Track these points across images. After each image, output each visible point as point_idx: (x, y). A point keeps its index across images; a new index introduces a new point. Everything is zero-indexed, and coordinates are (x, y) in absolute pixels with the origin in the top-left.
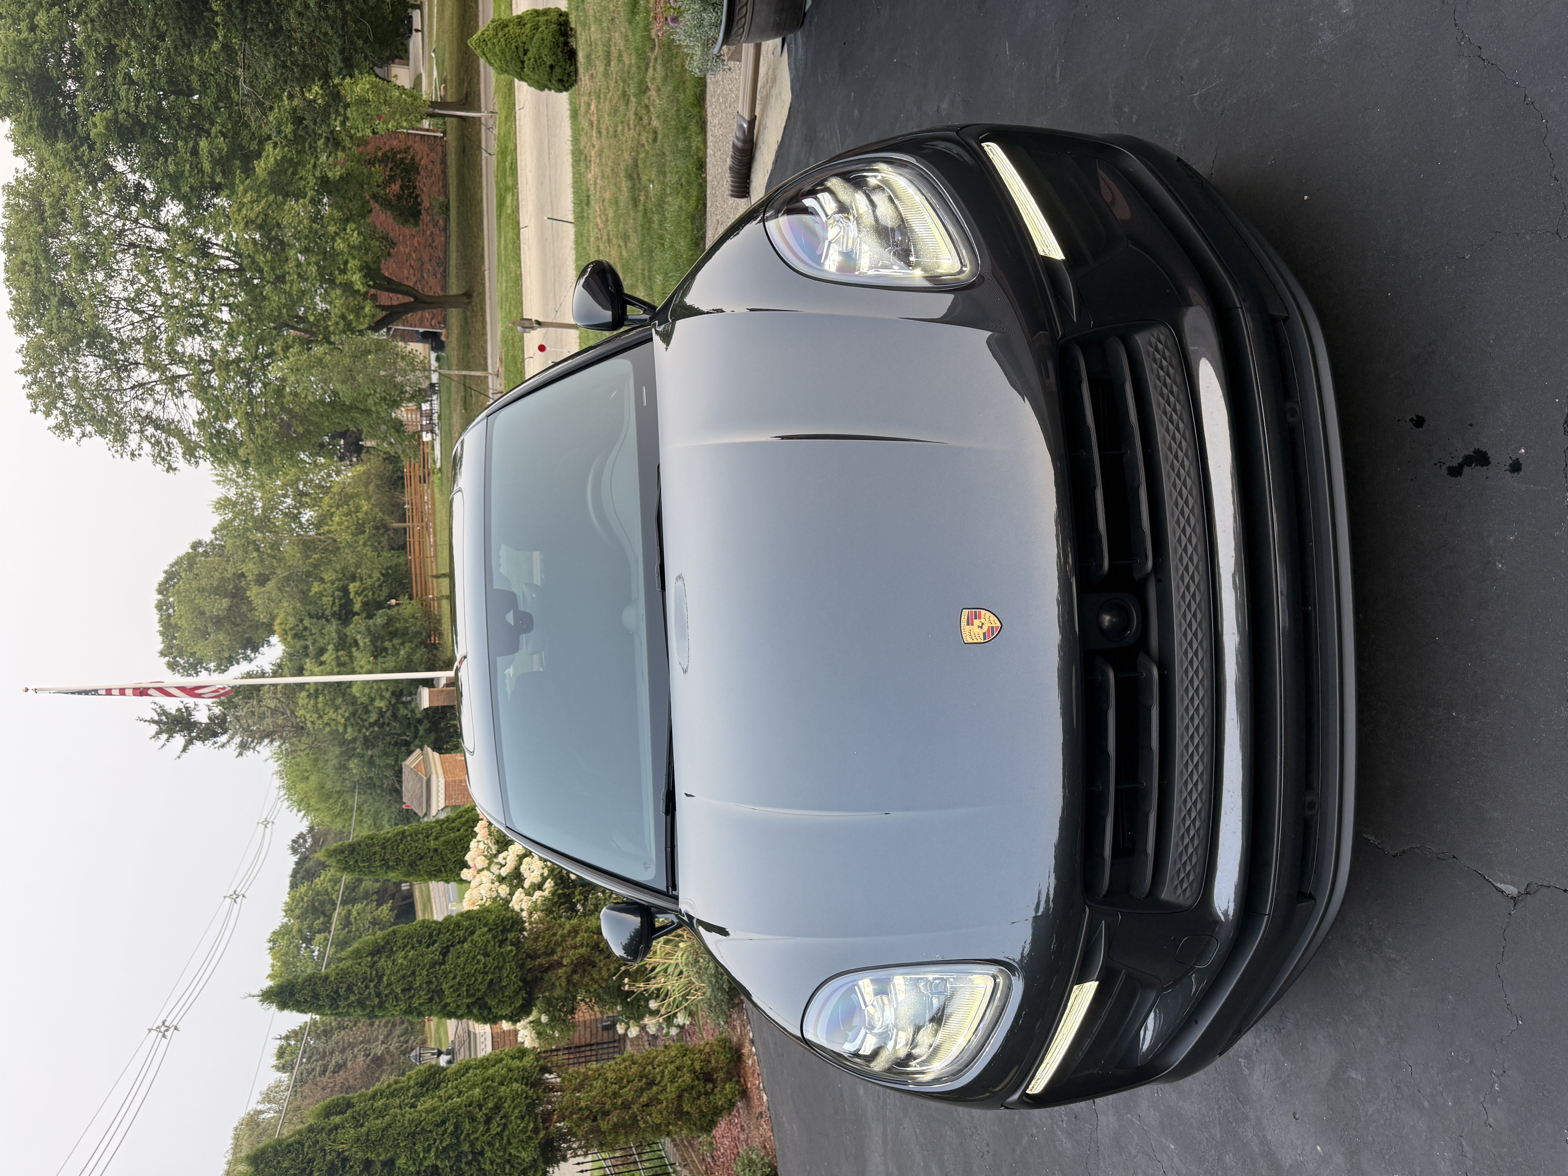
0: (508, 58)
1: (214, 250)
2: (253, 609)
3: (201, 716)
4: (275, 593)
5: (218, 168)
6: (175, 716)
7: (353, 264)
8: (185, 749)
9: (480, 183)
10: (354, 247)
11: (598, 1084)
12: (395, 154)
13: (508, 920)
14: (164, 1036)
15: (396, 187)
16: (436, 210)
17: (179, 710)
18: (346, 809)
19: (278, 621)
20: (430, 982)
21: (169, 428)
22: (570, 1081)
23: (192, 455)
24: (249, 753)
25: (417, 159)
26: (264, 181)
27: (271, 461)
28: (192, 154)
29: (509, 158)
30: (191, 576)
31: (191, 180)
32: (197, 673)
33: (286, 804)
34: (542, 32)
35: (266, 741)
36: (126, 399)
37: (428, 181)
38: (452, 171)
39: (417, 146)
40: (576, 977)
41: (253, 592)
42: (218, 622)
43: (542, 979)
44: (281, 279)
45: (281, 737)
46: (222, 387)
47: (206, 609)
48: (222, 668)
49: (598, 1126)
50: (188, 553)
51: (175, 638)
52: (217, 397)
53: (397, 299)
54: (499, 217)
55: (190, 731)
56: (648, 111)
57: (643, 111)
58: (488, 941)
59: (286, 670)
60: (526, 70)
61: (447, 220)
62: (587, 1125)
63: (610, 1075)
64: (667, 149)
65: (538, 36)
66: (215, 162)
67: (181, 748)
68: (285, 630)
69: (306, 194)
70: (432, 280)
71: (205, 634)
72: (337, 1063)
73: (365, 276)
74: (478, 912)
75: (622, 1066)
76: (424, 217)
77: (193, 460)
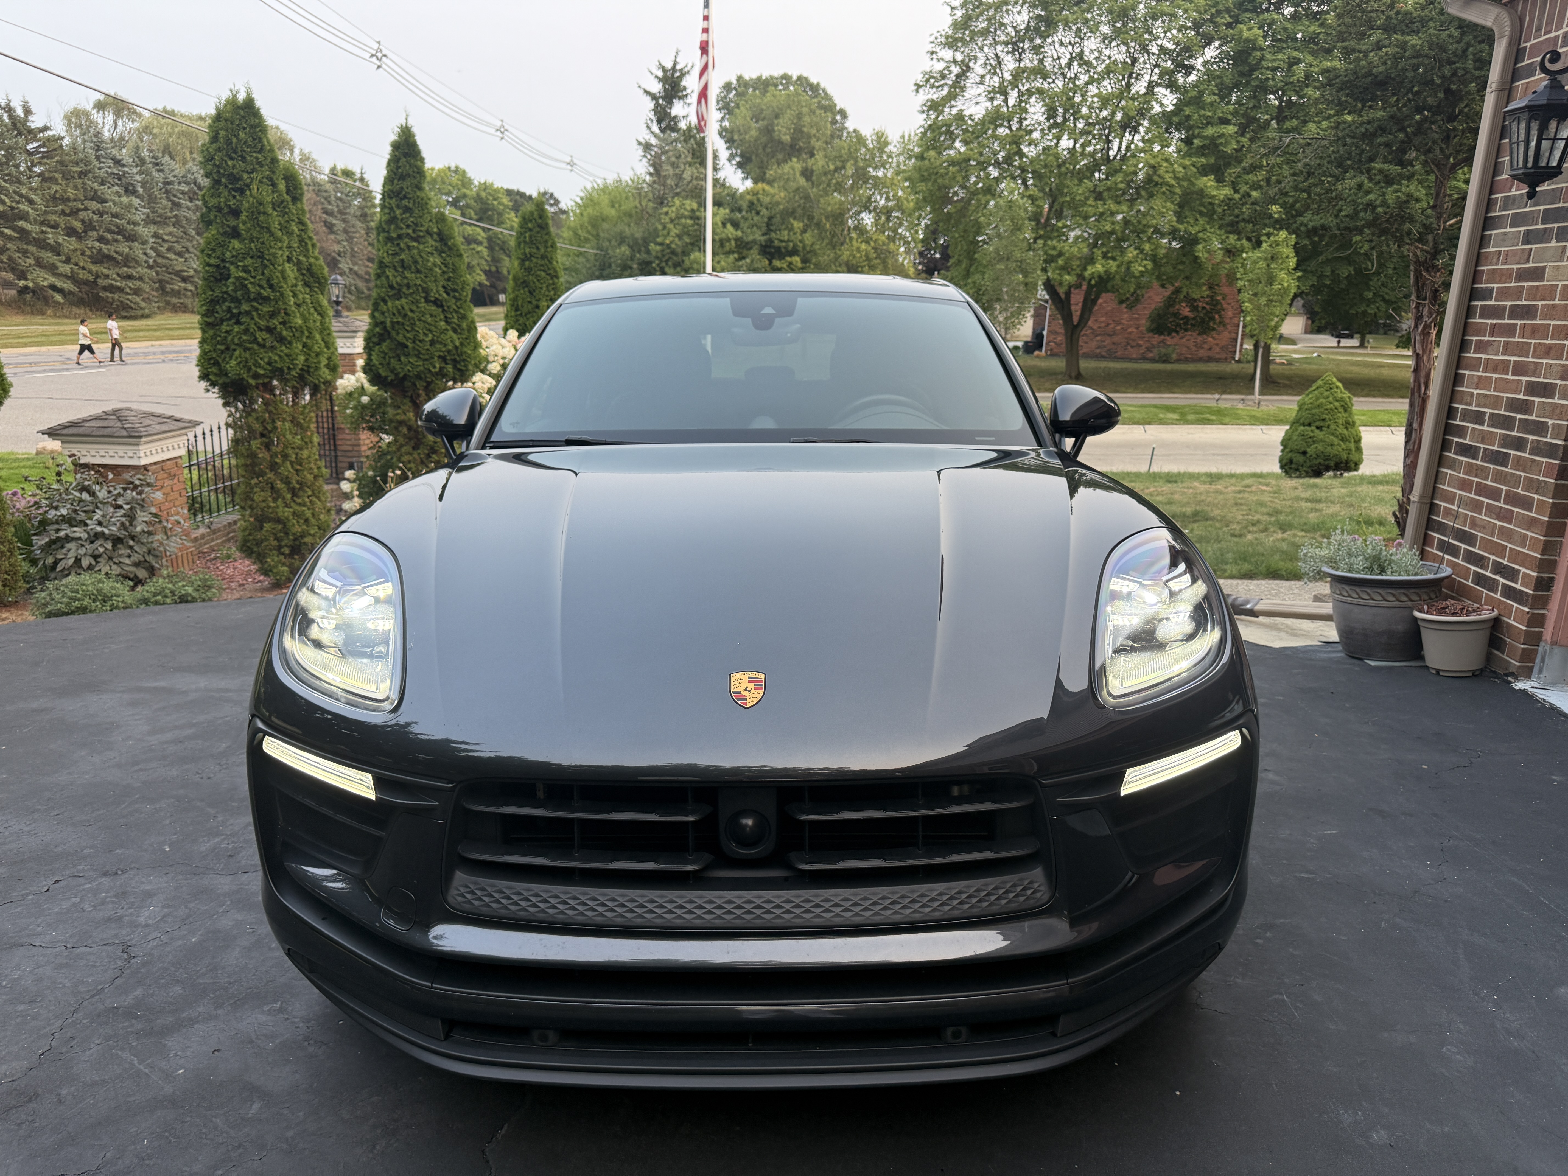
0: (1314, 411)
1: (1128, 136)
2: (779, 164)
3: (678, 109)
4: (793, 185)
5: (1207, 142)
6: (679, 85)
7: (1113, 265)
8: (647, 93)
9: (1189, 392)
10: (1128, 268)
11: (298, 440)
12: (1218, 312)
13: (466, 366)
14: (372, 56)
15: (1186, 311)
16: (1163, 351)
17: (685, 88)
18: (580, 241)
19: (767, 187)
20: (408, 286)
21: (957, 88)
22: (302, 413)
23: (930, 108)
24: (640, 152)
25: (1214, 333)
26: (1194, 185)
27: (922, 181)
28: (1220, 118)
29: (1214, 418)
30: (813, 107)
31: (1196, 117)
32: (720, 109)
33: (589, 186)
34: (1339, 445)
35: (651, 170)
36: (986, 49)
37: (1191, 344)
38: (1202, 367)
39: (1226, 333)
40: (405, 430)
41: (795, 165)
42: (768, 131)
43: (405, 397)
44: (1099, 196)
45: (654, 182)
46: (995, 137)
47: (781, 121)
48: (724, 134)
49: (255, 438)
50: (835, 105)
51: (754, 90)
52: (986, 133)
53: (1076, 309)
54: (1156, 406)
55: (664, 98)
56: (1262, 531)
57: (1261, 527)
58: (445, 345)
59: (718, 190)
60: (1302, 428)
61: (1153, 360)
62: (257, 426)
63: (305, 453)
64: (1223, 544)
65: (1336, 441)
66: (1213, 139)
67: (648, 89)
68: (757, 194)
69: (1182, 223)
70: (1093, 344)
71: (757, 118)
72: (333, 225)
73: (1100, 277)
74: (475, 338)
75: (312, 466)
76: (1157, 339)
77: (925, 108)
